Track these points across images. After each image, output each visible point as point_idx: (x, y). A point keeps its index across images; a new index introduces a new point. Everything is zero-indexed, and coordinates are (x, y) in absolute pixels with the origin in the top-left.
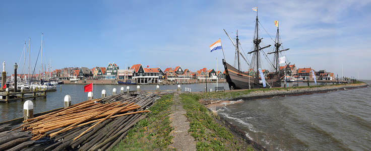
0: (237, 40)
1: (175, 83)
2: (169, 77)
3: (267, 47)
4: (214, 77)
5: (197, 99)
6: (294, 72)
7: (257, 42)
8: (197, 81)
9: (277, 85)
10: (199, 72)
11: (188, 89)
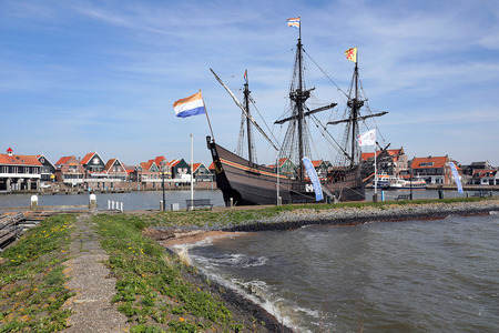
0: (247, 93)
1: (83, 191)
2: (67, 177)
3: (328, 107)
4: (185, 177)
5: (139, 226)
6: (400, 165)
7: (299, 97)
8: (139, 186)
9: (354, 195)
10: (147, 166)
11: (115, 204)
